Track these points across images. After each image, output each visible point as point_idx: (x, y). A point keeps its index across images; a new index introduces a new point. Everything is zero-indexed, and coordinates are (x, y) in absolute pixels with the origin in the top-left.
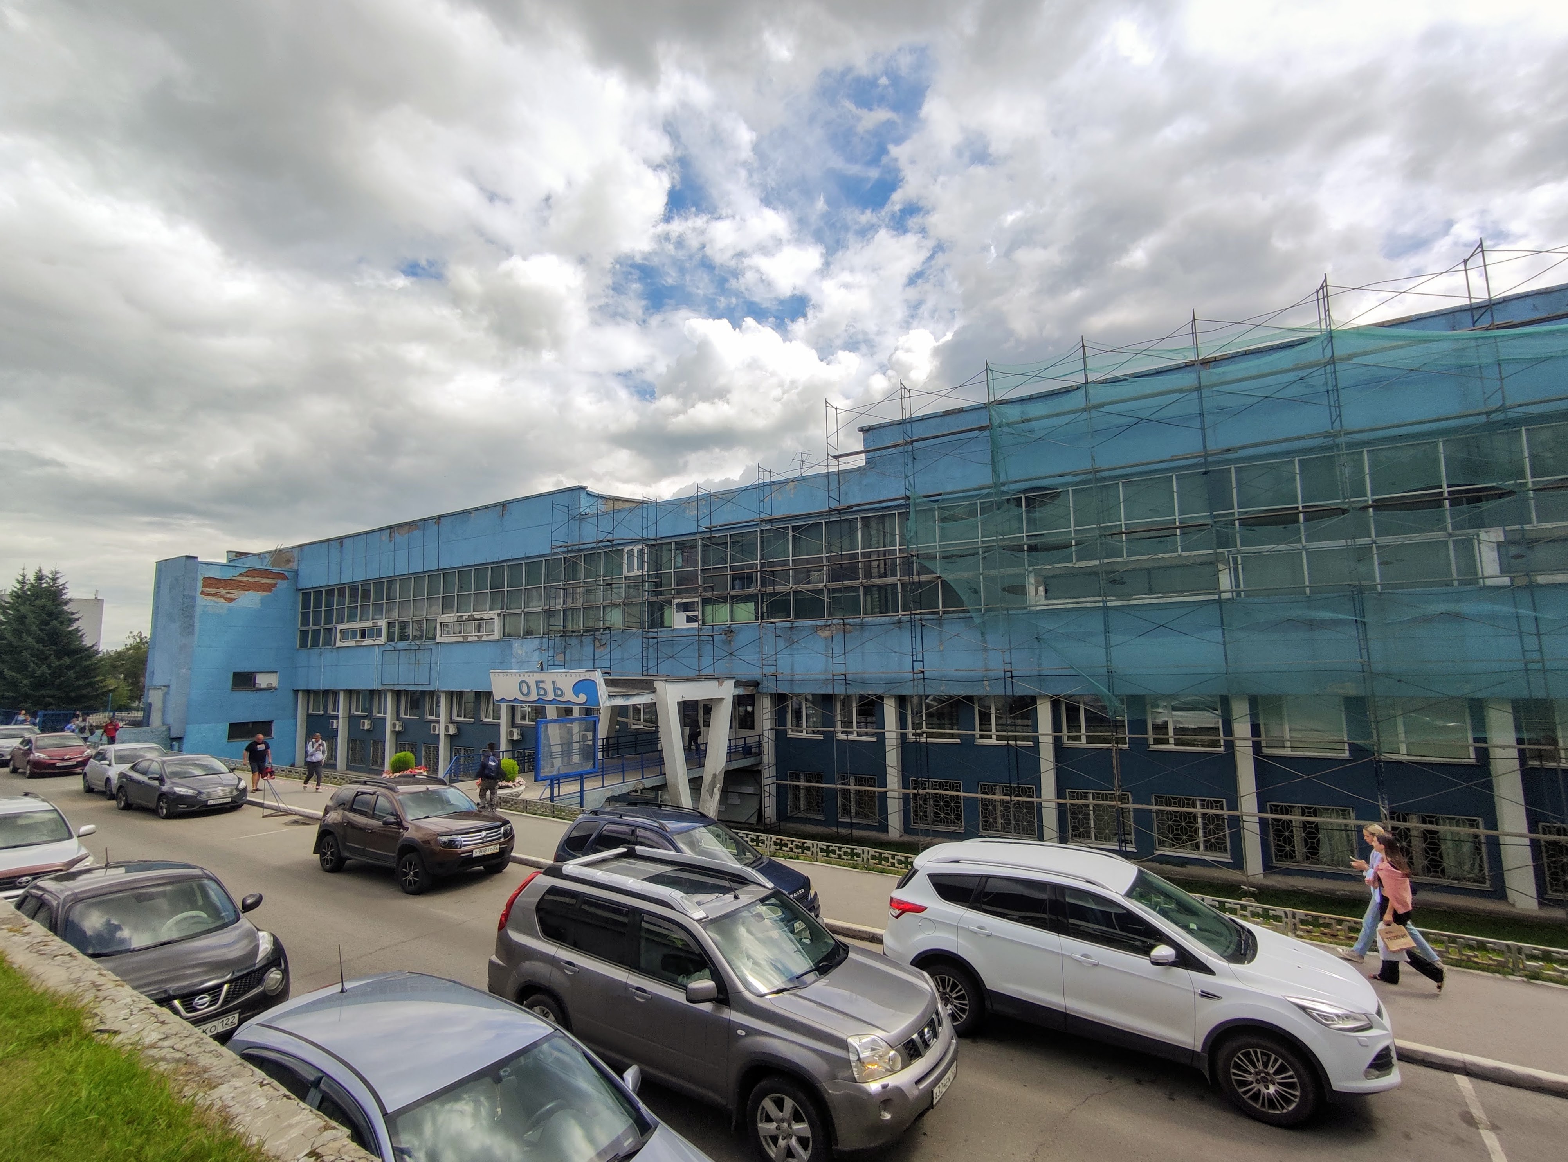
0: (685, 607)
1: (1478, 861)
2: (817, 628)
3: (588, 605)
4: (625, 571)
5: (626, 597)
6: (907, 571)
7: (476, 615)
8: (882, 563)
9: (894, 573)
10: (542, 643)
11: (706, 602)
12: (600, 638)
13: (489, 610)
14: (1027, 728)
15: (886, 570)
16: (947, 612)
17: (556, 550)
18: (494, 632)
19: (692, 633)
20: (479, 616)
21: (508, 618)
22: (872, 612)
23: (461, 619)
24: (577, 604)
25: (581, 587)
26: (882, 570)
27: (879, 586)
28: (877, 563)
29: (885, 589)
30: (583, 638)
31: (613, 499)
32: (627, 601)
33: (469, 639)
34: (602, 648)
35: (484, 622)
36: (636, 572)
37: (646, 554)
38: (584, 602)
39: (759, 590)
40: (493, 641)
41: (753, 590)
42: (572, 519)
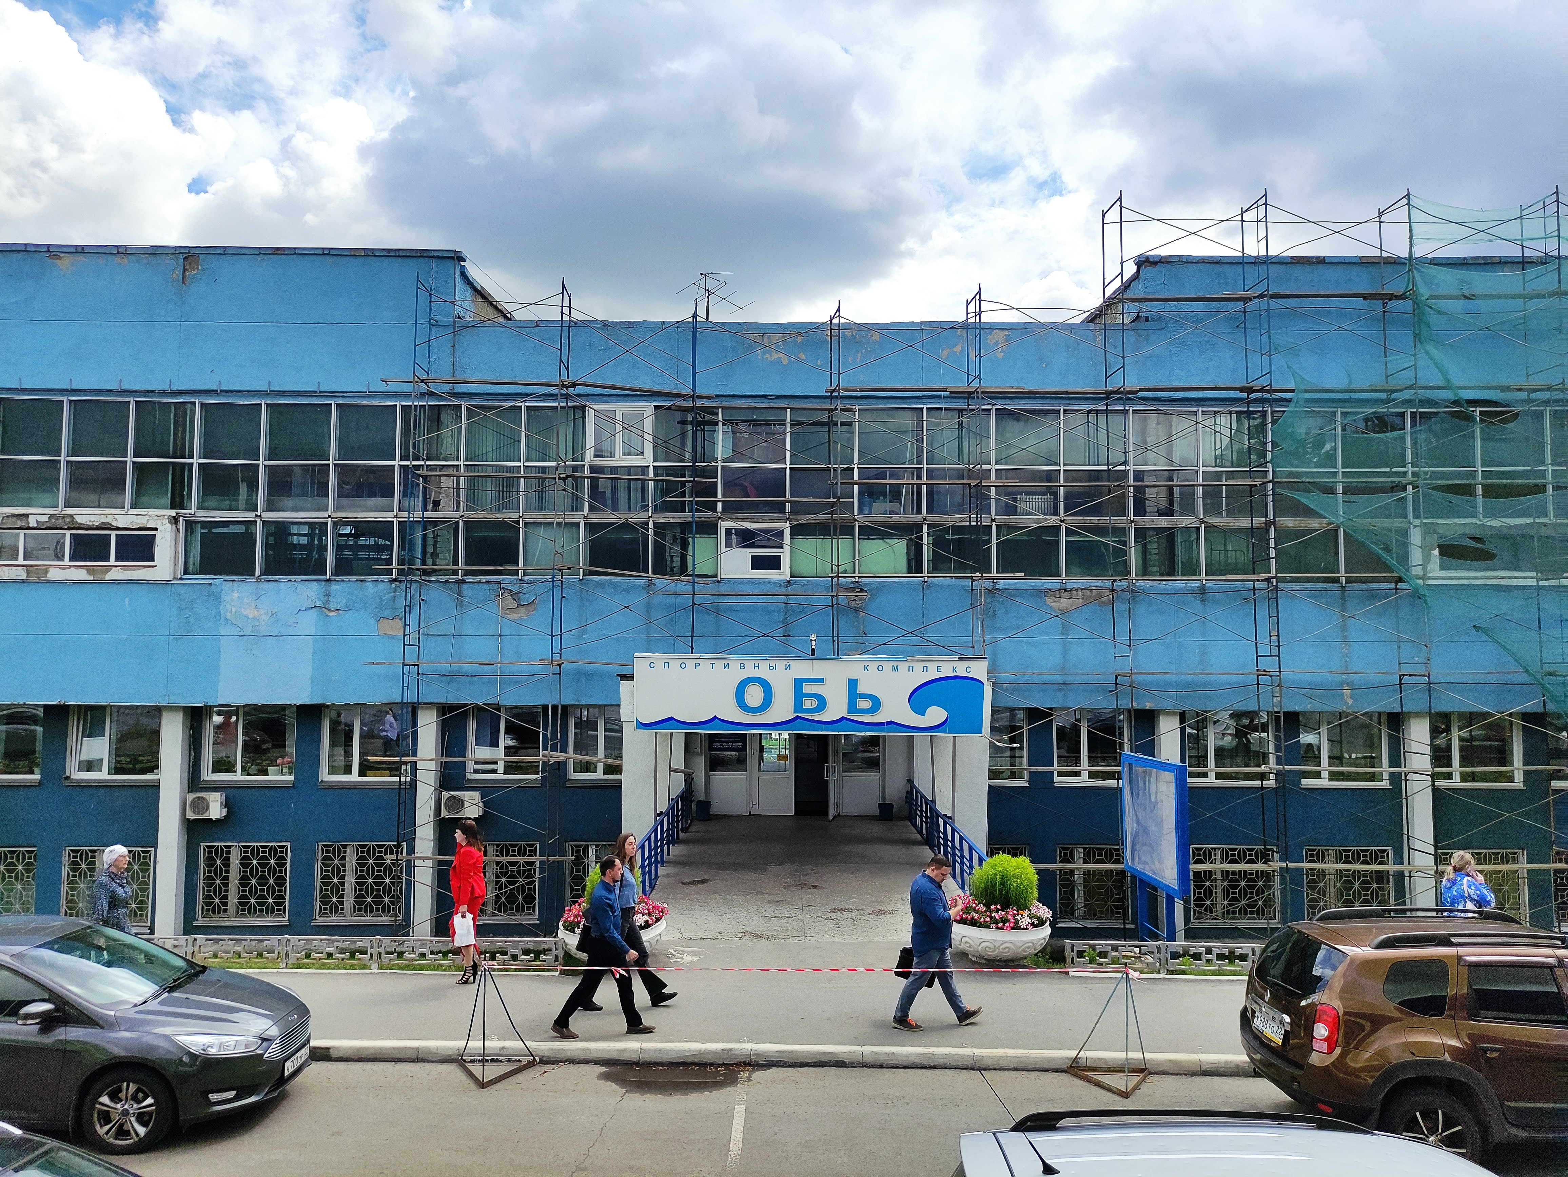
0: (746, 538)
2: (1041, 594)
3: (481, 517)
4: (589, 455)
5: (592, 509)
6: (1213, 508)
7: (87, 516)
8: (1163, 493)
9: (1189, 508)
10: (328, 595)
11: (798, 531)
12: (515, 589)
13: (134, 505)
14: (1372, 761)
15: (1171, 503)
16: (1284, 580)
17: (383, 388)
18: (153, 560)
19: (767, 589)
20: (93, 518)
21: (199, 530)
22: (1145, 571)
23: (19, 524)
24: (446, 514)
25: (458, 477)
26: (1163, 503)
27: (1160, 530)
28: (1154, 490)
29: (1169, 535)
30: (465, 586)
31: (481, 294)
32: (595, 518)
33: (54, 574)
34: (522, 612)
35: (114, 534)
36: (620, 459)
37: (649, 425)
38: (469, 509)
39: (925, 519)
40: (148, 582)
41: (911, 518)
42: (434, 324)
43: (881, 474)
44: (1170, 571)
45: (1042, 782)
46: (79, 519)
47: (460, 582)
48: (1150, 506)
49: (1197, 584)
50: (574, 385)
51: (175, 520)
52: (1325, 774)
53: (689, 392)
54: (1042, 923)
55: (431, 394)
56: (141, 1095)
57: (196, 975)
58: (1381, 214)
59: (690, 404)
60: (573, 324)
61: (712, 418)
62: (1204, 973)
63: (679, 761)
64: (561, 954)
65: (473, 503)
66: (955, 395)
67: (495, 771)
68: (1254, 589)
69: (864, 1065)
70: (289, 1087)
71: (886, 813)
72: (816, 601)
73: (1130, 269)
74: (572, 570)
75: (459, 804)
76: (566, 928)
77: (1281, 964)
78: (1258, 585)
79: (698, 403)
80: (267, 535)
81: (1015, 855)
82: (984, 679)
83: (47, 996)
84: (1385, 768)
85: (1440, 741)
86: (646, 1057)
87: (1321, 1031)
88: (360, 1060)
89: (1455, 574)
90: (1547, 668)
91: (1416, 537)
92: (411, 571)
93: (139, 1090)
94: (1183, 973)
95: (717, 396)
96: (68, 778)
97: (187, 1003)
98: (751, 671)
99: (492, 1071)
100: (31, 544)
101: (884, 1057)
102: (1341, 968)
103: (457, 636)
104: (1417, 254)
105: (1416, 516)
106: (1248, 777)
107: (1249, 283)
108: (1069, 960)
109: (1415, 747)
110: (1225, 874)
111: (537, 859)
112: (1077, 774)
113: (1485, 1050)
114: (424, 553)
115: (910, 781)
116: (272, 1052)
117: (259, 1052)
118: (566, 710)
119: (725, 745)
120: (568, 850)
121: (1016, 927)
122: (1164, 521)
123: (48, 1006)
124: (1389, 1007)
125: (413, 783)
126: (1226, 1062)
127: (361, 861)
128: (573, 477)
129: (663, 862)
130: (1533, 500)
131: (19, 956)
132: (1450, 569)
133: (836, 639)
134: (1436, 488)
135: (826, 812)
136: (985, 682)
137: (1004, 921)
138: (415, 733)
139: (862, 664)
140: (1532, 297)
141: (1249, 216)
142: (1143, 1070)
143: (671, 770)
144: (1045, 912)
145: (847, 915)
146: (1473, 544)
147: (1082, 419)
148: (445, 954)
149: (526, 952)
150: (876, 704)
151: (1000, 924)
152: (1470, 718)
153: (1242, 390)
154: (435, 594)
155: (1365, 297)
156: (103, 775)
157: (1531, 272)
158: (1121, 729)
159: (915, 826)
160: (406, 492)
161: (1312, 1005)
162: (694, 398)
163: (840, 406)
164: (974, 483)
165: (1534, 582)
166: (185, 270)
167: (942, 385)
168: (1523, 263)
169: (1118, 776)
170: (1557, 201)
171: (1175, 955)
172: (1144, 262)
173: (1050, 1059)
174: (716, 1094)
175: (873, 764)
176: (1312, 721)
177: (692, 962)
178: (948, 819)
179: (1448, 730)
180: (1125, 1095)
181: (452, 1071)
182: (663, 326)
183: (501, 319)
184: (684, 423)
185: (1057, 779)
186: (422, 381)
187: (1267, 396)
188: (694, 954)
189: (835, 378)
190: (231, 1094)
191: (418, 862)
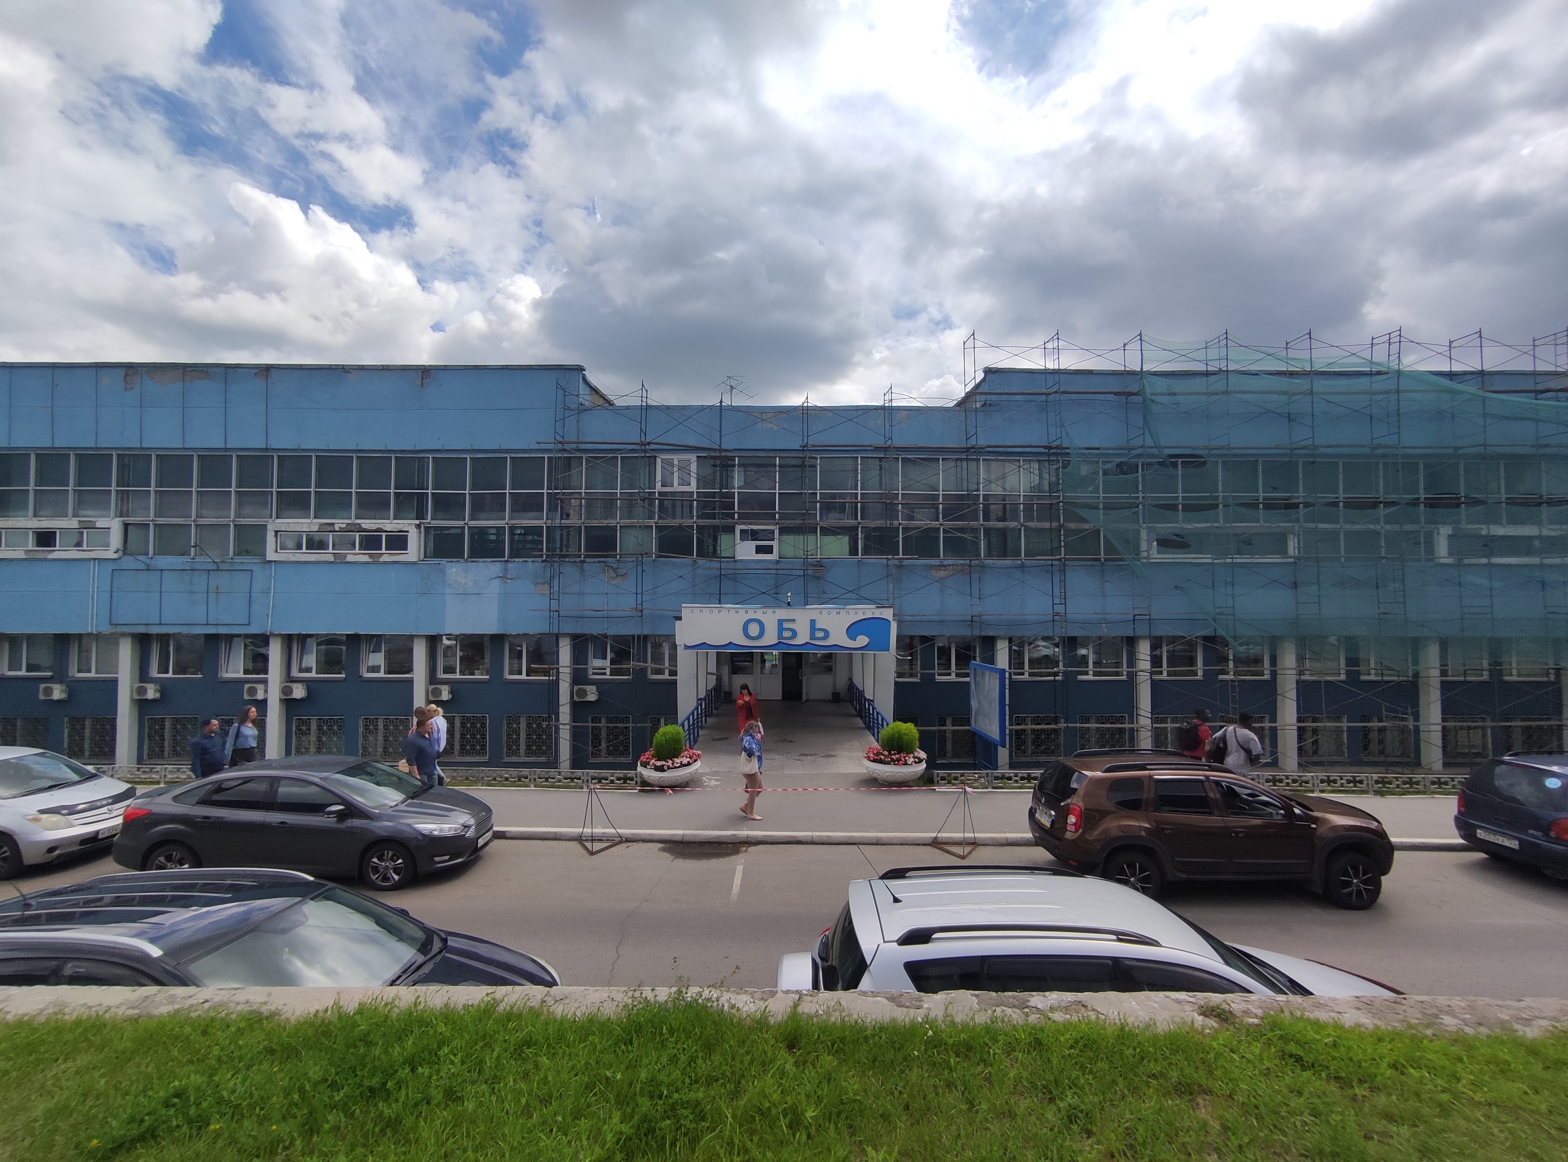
0: (754, 535)
2: (929, 568)
3: (595, 523)
4: (659, 485)
5: (660, 518)
6: (1029, 517)
7: (367, 524)
8: (1000, 507)
9: (1016, 518)
10: (506, 570)
11: (783, 531)
12: (615, 566)
13: (395, 519)
14: (1118, 664)
15: (1005, 514)
16: (1069, 560)
17: (537, 447)
18: (406, 550)
19: (765, 566)
20: (372, 525)
21: (432, 532)
22: (989, 554)
23: (330, 529)
24: (573, 521)
25: (581, 499)
26: (1000, 514)
27: (998, 530)
28: (995, 506)
29: (1003, 533)
30: (585, 565)
31: (595, 391)
32: (662, 523)
33: (350, 558)
34: (619, 579)
35: (384, 534)
36: (677, 487)
37: (694, 467)
38: (586, 518)
39: (859, 523)
40: (405, 563)
41: (851, 522)
42: (566, 408)
43: (833, 496)
44: (1004, 554)
45: (928, 680)
46: (364, 526)
47: (582, 562)
48: (993, 516)
49: (1019, 562)
50: (649, 444)
51: (418, 526)
52: (1091, 673)
53: (718, 448)
54: (920, 761)
55: (565, 450)
56: (395, 858)
57: (427, 790)
58: (1124, 346)
59: (718, 454)
60: (648, 407)
61: (730, 463)
62: (1014, 788)
63: (712, 668)
64: (639, 780)
65: (589, 516)
66: (877, 449)
67: (605, 674)
68: (1052, 565)
69: (813, 843)
70: (481, 853)
71: (836, 698)
72: (794, 572)
73: (980, 376)
74: (648, 554)
75: (584, 693)
76: (642, 765)
77: (1053, 780)
78: (1055, 563)
79: (723, 454)
80: (472, 536)
81: (905, 722)
82: (890, 618)
83: (340, 801)
84: (1125, 668)
85: (1157, 652)
86: (686, 839)
87: (1072, 819)
88: (523, 838)
89: (1166, 556)
90: (1217, 610)
91: (1144, 534)
92: (554, 556)
93: (394, 855)
94: (1001, 788)
95: (735, 450)
96: (361, 676)
97: (420, 806)
98: (751, 615)
99: (597, 846)
100: (337, 540)
101: (825, 839)
102: (1084, 783)
103: (581, 594)
104: (1144, 369)
105: (1144, 523)
106: (1049, 675)
107: (1049, 384)
108: (936, 782)
109: (1141, 656)
110: (1033, 730)
111: (631, 725)
112: (949, 674)
113: (1164, 829)
114: (561, 544)
115: (851, 679)
116: (470, 833)
117: (463, 833)
118: (646, 637)
119: (742, 659)
120: (649, 721)
121: (906, 764)
122: (1000, 525)
123: (341, 807)
124: (1109, 805)
125: (558, 680)
126: (1022, 838)
127: (529, 725)
128: (647, 498)
129: (702, 728)
130: (1211, 513)
131: (324, 779)
132: (1163, 553)
133: (806, 597)
134: (1157, 506)
135: (801, 698)
136: (891, 620)
137: (899, 760)
138: (558, 651)
139: (818, 611)
140: (1212, 394)
141: (1050, 345)
142: (974, 844)
143: (708, 673)
144: (923, 755)
145: (809, 758)
146: (1176, 538)
147: (953, 464)
148: (572, 779)
149: (619, 779)
150: (827, 634)
151: (896, 762)
152: (1173, 640)
153: (1045, 447)
154: (569, 570)
155: (1116, 394)
156: (381, 675)
157: (1212, 379)
158: (975, 647)
159: (853, 705)
160: (552, 508)
161: (1068, 804)
162: (721, 450)
163: (808, 456)
164: (888, 502)
165: (1210, 561)
166: (423, 379)
167: (868, 443)
168: (1207, 374)
169: (967, 675)
170: (1226, 338)
171: (997, 778)
172: (988, 371)
173: (921, 838)
174: (727, 859)
175: (829, 669)
176: (1084, 642)
177: (716, 785)
178: (871, 702)
179: (1161, 647)
180: (963, 857)
181: (575, 845)
182: (703, 408)
183: (607, 405)
184: (714, 466)
185: (937, 677)
186: (560, 442)
187: (1059, 451)
188: (717, 780)
189: (805, 439)
190: (447, 858)
191: (561, 727)
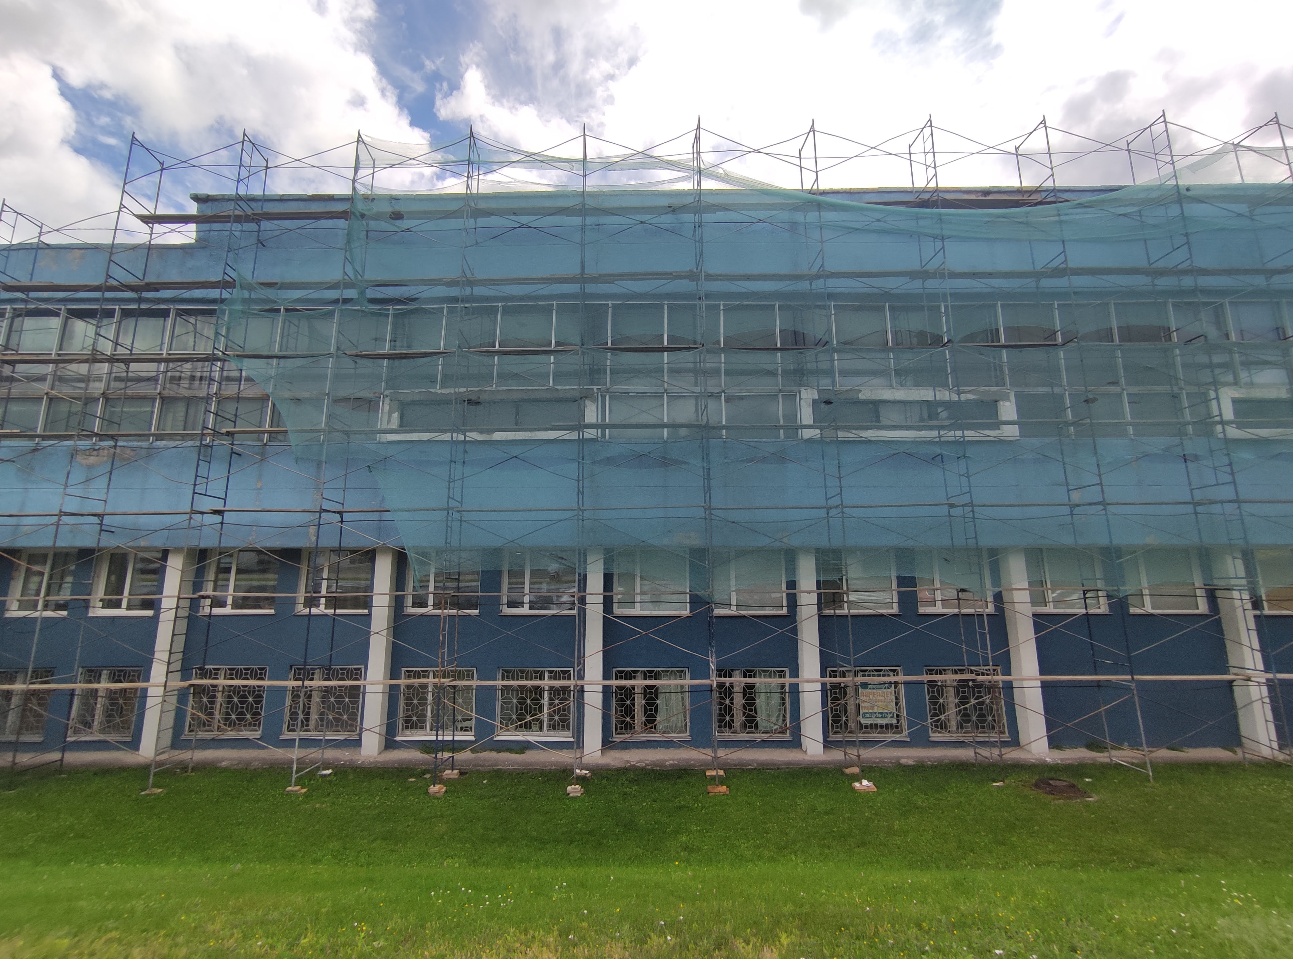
1: (782, 712)
